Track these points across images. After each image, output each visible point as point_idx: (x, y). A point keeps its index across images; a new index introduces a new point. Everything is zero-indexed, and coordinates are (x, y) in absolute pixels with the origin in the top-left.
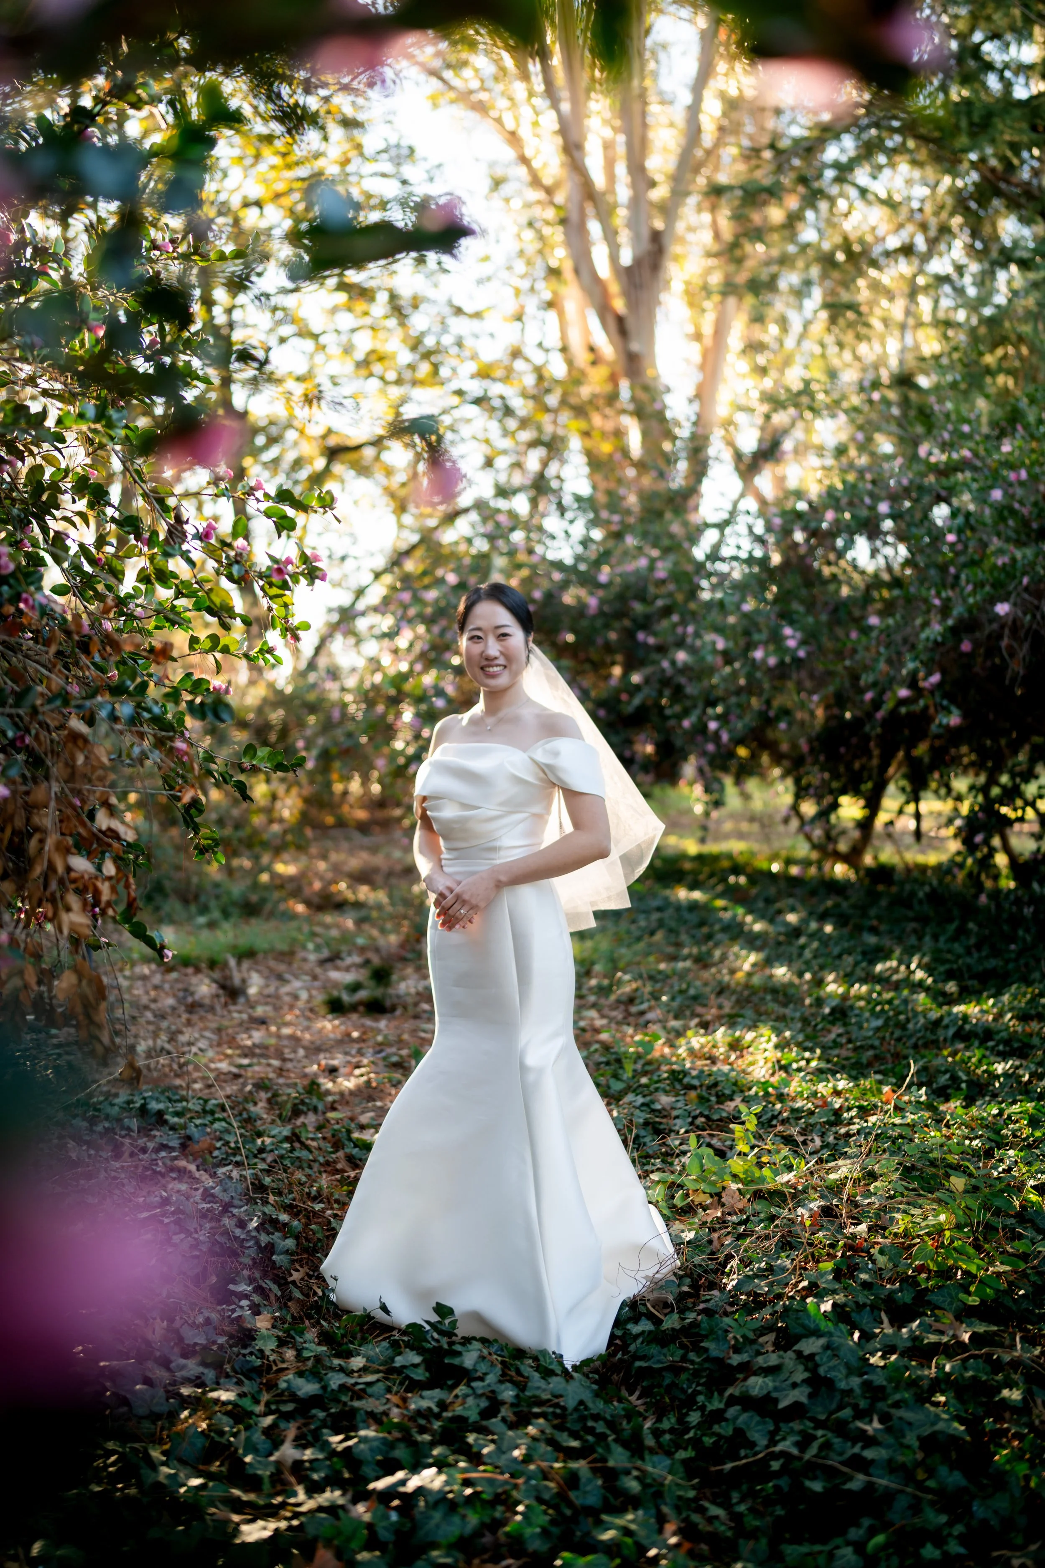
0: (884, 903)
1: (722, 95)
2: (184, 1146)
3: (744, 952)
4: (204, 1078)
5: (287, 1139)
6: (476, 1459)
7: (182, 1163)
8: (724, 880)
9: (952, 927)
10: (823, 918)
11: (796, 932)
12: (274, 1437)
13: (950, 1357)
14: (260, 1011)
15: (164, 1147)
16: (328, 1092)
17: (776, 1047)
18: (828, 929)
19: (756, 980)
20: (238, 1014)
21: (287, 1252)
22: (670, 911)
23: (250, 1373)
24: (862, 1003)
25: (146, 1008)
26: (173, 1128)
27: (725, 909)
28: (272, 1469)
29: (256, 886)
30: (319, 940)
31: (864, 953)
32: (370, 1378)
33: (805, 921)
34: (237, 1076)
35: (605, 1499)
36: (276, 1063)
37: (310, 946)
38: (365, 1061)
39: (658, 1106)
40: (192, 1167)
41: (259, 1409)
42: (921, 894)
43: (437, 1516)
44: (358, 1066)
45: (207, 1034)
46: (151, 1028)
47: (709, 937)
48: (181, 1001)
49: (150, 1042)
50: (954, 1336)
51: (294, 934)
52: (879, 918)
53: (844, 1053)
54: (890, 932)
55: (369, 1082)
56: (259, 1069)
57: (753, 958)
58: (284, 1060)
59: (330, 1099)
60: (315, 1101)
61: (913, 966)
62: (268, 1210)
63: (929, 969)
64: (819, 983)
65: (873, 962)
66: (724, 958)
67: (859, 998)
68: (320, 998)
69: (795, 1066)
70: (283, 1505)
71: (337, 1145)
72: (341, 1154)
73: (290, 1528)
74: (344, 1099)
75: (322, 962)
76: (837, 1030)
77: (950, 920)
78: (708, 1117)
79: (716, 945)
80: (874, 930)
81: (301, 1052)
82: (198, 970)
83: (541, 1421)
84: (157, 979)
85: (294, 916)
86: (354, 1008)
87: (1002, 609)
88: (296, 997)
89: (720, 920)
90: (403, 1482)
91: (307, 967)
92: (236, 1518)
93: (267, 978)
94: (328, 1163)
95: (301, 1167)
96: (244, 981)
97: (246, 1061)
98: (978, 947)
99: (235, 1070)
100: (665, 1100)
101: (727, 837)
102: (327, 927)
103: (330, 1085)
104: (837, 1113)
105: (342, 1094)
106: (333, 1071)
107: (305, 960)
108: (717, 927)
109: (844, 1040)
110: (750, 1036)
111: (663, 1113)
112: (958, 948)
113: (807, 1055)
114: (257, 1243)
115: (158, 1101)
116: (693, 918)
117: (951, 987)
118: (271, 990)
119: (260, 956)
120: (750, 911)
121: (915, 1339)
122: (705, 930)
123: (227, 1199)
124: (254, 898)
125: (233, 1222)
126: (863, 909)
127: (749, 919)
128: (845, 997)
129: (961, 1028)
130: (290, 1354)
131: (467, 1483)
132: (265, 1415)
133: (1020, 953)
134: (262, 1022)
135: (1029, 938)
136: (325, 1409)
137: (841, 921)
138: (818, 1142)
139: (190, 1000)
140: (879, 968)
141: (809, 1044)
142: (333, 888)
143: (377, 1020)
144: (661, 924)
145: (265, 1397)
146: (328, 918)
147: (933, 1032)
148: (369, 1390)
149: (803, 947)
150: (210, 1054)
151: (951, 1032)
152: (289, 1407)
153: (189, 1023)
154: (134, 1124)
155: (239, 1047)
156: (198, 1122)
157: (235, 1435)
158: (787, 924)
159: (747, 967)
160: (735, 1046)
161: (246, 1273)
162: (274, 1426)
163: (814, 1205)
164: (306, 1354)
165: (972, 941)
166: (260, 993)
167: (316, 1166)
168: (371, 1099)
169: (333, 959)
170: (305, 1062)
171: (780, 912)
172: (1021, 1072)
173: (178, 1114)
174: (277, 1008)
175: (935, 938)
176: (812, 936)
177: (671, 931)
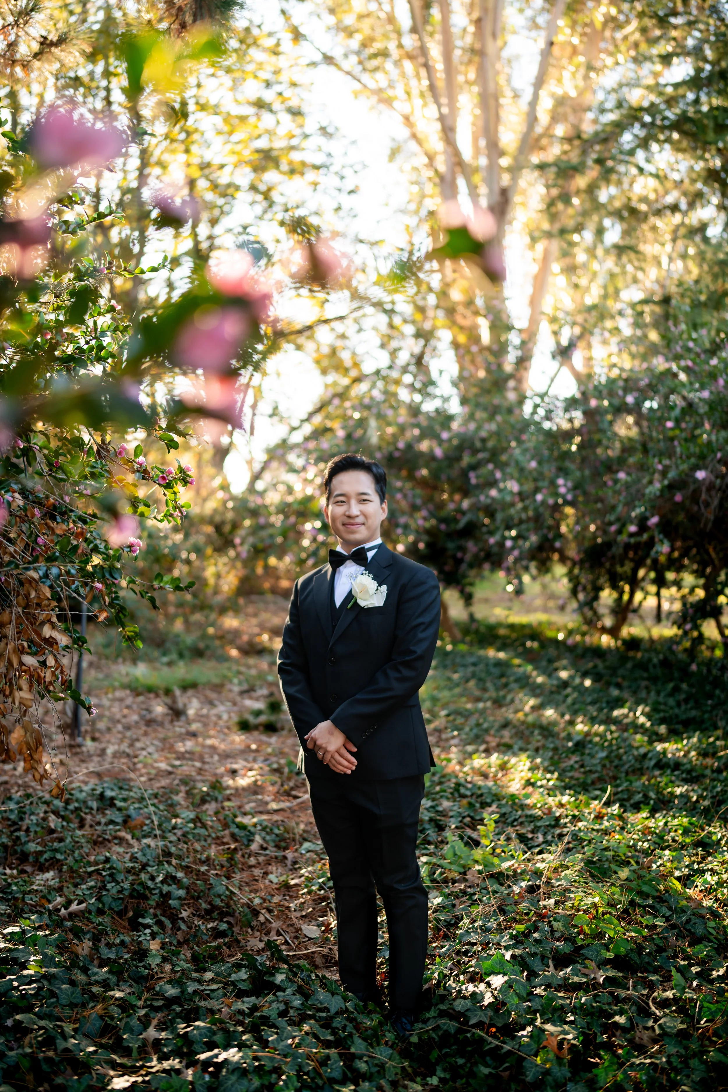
0: (629, 665)
1: (553, 95)
2: (125, 822)
3: (526, 698)
4: (148, 774)
5: (193, 821)
6: (264, 1044)
7: (122, 834)
8: (523, 645)
9: (671, 685)
10: (585, 675)
11: (565, 684)
12: (145, 1023)
13: (586, 992)
14: (195, 727)
15: (112, 822)
16: (228, 787)
17: (530, 769)
18: (588, 683)
19: (530, 719)
20: (179, 728)
21: (180, 898)
22: (482, 666)
23: (139, 979)
24: (597, 739)
25: (119, 721)
26: (120, 809)
27: (519, 666)
28: (139, 1043)
29: (204, 636)
30: (241, 677)
31: (608, 702)
32: (215, 987)
33: (572, 677)
34: (170, 773)
35: (344, 1074)
36: (198, 764)
37: (236, 681)
38: (256, 766)
39: (440, 809)
40: (129, 837)
41: (140, 1003)
42: (655, 660)
43: (234, 1078)
44: (251, 770)
45: (156, 742)
46: (120, 736)
47: (506, 685)
48: (142, 717)
49: (116, 747)
50: (594, 978)
51: (226, 672)
52: (624, 678)
53: (576, 775)
54: (630, 687)
55: (256, 781)
56: (187, 769)
57: (532, 702)
58: (204, 763)
59: (228, 792)
60: (216, 793)
61: (638, 713)
62: (171, 869)
63: (649, 716)
64: (572, 723)
65: (613, 709)
66: (512, 701)
67: (596, 734)
68: (235, 719)
69: (539, 783)
70: (142, 1067)
71: (226, 826)
72: (227, 832)
73: (144, 1082)
74: (238, 792)
75: (242, 693)
76: (575, 758)
77: (671, 680)
78: (472, 818)
79: (509, 691)
80: (618, 686)
81: (216, 758)
82: (157, 695)
83: (312, 1022)
84: (129, 701)
85: (228, 659)
86: (256, 727)
87: (700, 475)
88: (219, 717)
89: (514, 674)
90: (216, 1056)
91: (231, 695)
92: (112, 1073)
93: (202, 703)
94: (218, 838)
95: (199, 840)
96: (185, 705)
97: (177, 763)
98: (686, 701)
99: (169, 769)
100: (446, 804)
101: (535, 610)
102: (249, 667)
103: (231, 782)
104: (558, 819)
105: (237, 789)
106: (234, 773)
107: (231, 691)
108: (512, 679)
109: (577, 766)
110: (513, 760)
111: (444, 814)
112: (671, 702)
113: (549, 776)
114: (161, 891)
115: (112, 790)
116: (496, 671)
117: (663, 729)
118: (205, 711)
119: (200, 687)
120: (536, 668)
121: (566, 979)
122: (504, 680)
123: (144, 860)
124: (201, 645)
125: (147, 876)
126: (613, 670)
127: (534, 673)
128: (587, 734)
129: (660, 761)
130: (168, 967)
131: (256, 1058)
132: (143, 1007)
133: (714, 707)
134: (194, 735)
135: (723, 696)
136: (181, 1005)
137: (597, 678)
138: (541, 839)
139: (148, 717)
140: (616, 713)
141: (552, 768)
142: (257, 639)
143: (270, 737)
144: (474, 675)
145: (145, 996)
146: (252, 661)
147: (641, 762)
148: (213, 995)
149: (567, 696)
150: (156, 756)
151: (653, 763)
152: (160, 1003)
153: (146, 734)
154: (94, 805)
155: (176, 752)
156: (137, 805)
157: (120, 1020)
158: (559, 679)
159: (527, 708)
160: (503, 767)
161: (152, 911)
162: (146, 1015)
163: (523, 884)
164: (177, 969)
165: (683, 696)
166: (197, 714)
167: (209, 840)
168: (256, 793)
169: (249, 691)
170: (218, 765)
171: (556, 669)
172: (691, 794)
173: (124, 800)
174: (205, 725)
175: (658, 693)
176: (575, 688)
177: (480, 680)
